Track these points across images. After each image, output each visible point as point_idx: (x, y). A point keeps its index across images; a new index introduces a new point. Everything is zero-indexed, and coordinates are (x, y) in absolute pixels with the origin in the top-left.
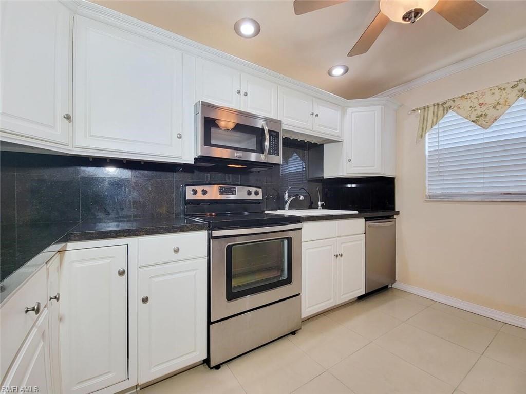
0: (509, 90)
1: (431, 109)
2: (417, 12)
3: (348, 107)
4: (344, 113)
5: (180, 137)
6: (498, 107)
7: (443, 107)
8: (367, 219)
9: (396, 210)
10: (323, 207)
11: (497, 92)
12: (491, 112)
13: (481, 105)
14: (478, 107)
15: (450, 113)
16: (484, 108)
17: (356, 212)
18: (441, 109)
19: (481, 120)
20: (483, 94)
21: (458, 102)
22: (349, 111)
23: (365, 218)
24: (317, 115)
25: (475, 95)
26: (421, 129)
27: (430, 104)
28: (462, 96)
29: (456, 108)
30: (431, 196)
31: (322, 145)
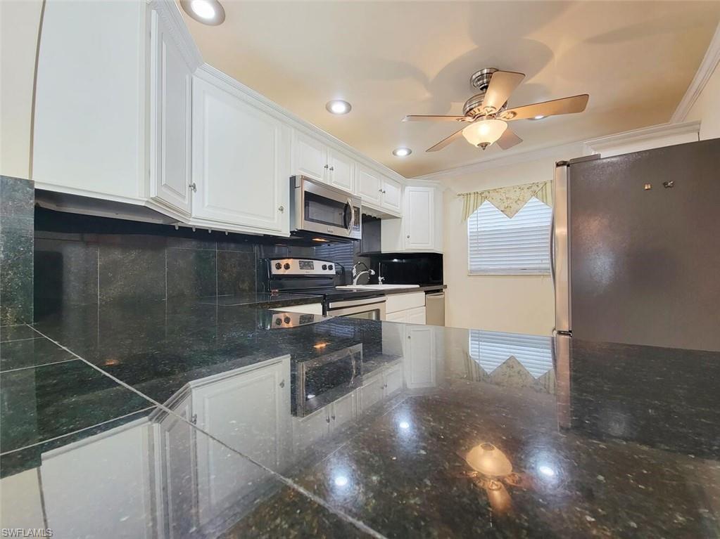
0: (525, 190)
1: (472, 196)
2: (486, 144)
3: (407, 186)
4: (403, 191)
5: (282, 210)
6: (519, 202)
7: (482, 196)
8: (427, 292)
9: (444, 284)
10: (384, 282)
11: (518, 190)
12: (514, 206)
13: (507, 198)
14: (505, 201)
15: (486, 202)
16: (509, 201)
17: (418, 286)
18: (480, 197)
19: (508, 211)
20: (509, 191)
21: (492, 194)
22: (408, 189)
23: (425, 291)
24: (384, 192)
25: (502, 191)
26: (465, 212)
27: (472, 192)
28: (495, 190)
29: (490, 199)
30: (471, 271)
31: (380, 219)
